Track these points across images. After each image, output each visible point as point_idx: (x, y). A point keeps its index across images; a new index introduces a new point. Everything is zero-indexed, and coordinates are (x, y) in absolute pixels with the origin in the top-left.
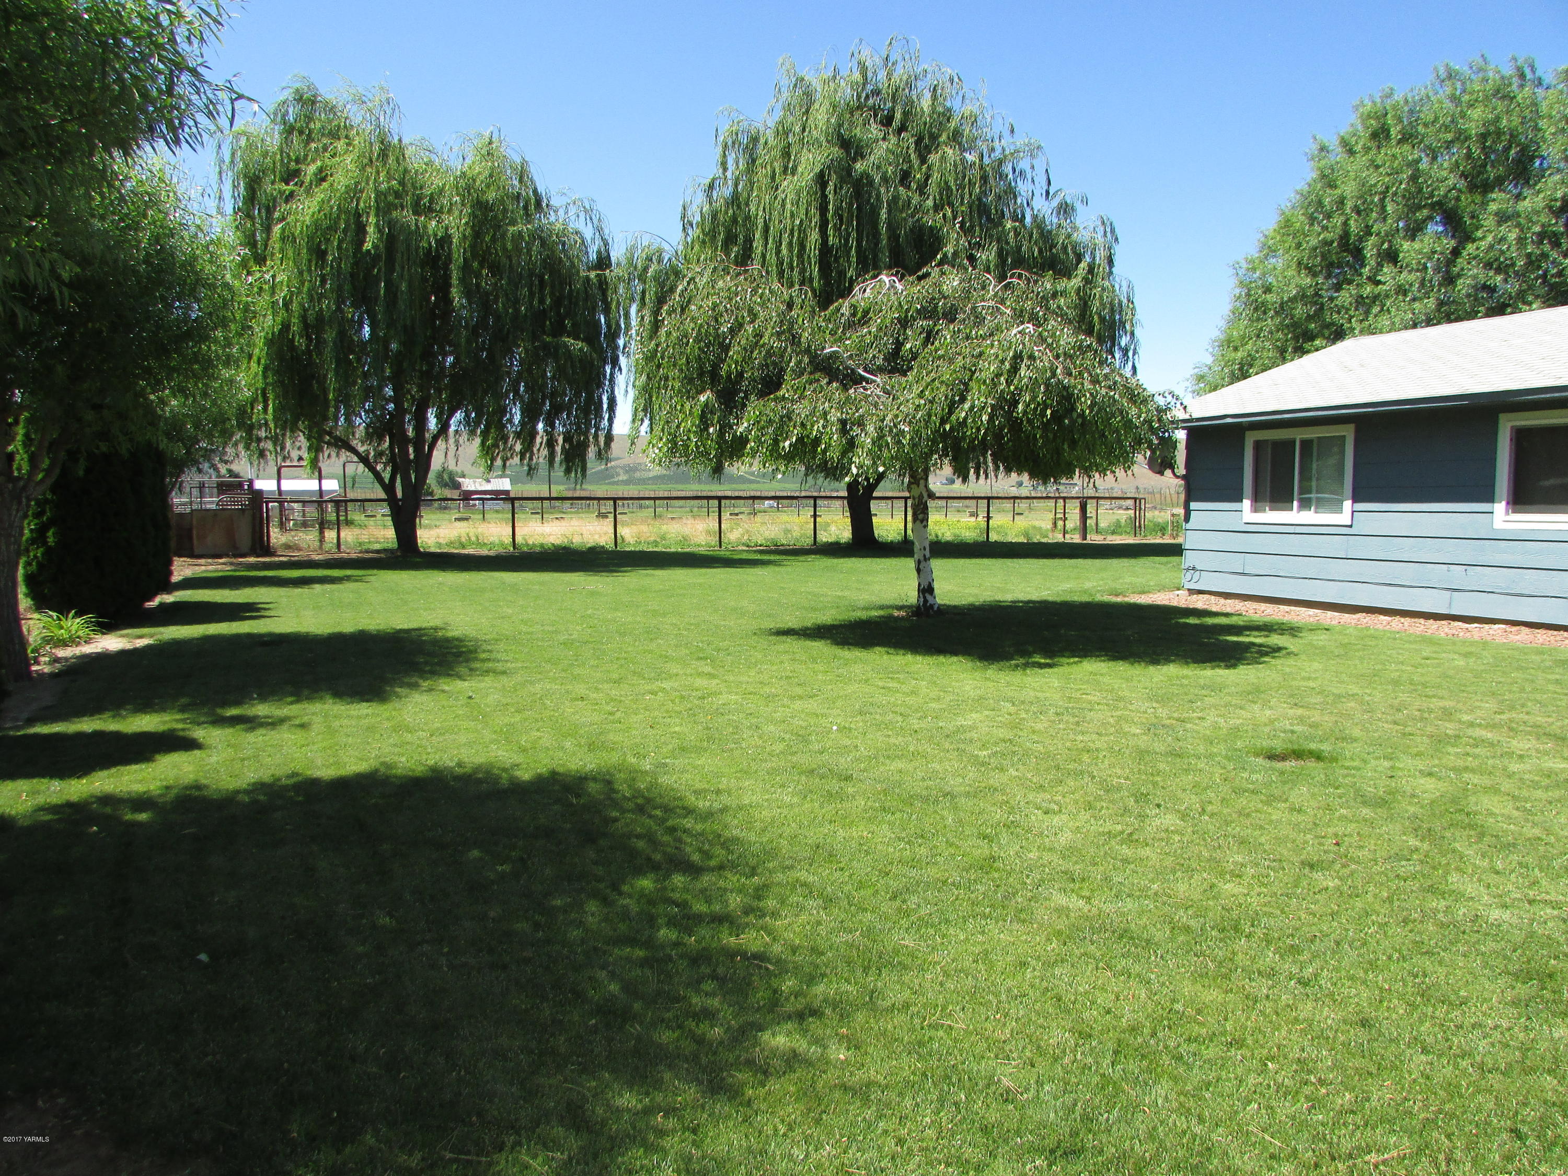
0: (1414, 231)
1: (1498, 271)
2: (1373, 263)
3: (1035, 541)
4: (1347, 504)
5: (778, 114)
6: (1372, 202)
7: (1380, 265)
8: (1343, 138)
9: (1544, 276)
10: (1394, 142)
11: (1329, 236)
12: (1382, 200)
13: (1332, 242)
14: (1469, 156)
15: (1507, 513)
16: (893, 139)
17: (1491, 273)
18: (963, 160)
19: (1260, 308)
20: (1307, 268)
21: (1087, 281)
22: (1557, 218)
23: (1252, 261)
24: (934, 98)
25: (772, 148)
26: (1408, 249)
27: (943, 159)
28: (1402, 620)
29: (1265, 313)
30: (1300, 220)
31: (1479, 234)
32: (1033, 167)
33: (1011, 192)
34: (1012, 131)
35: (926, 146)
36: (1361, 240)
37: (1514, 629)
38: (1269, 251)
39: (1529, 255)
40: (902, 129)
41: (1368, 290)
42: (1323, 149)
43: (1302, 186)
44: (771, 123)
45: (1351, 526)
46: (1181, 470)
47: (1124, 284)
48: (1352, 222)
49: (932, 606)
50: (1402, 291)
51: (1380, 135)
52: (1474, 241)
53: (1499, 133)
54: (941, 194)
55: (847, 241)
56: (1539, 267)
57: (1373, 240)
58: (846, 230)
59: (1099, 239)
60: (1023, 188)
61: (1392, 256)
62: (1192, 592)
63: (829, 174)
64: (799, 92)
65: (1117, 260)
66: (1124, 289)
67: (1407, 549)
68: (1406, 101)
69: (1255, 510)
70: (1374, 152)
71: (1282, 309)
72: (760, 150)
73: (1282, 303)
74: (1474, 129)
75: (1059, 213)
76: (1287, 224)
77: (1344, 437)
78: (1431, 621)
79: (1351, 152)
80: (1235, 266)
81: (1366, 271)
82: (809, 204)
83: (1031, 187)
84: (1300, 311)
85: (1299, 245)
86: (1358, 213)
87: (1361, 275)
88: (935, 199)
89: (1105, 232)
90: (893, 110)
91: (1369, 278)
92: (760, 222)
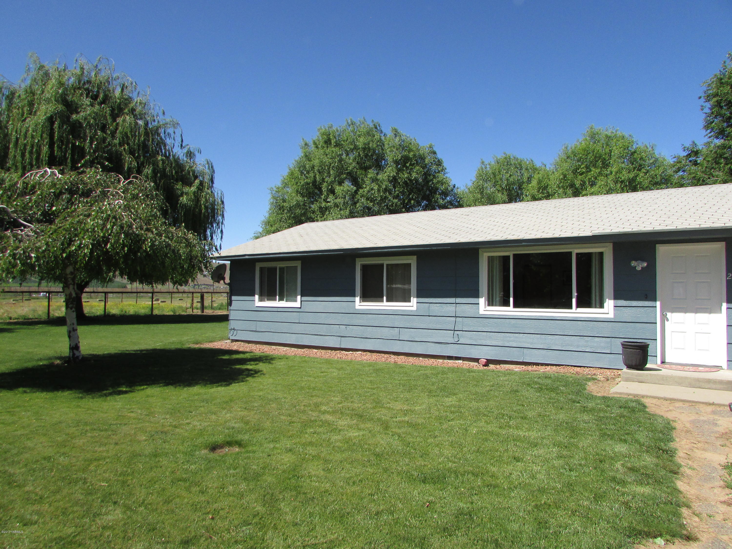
0: (340, 183)
1: (371, 201)
2: (325, 193)
3: (177, 314)
4: (299, 297)
5: (28, 82)
6: (325, 169)
7: (328, 195)
8: (314, 141)
9: (387, 205)
10: (333, 146)
11: (309, 181)
12: (329, 169)
13: (310, 183)
14: (359, 155)
15: (360, 302)
16: (97, 107)
17: (369, 202)
18: (136, 124)
19: (281, 208)
20: (300, 193)
21: (198, 188)
22: (391, 183)
23: (278, 188)
24: (122, 90)
25: (24, 99)
26: (338, 189)
27: (124, 121)
28: (322, 351)
29: (283, 211)
30: (297, 173)
31: (364, 186)
32: (174, 133)
33: (162, 143)
34: (164, 113)
35: (117, 114)
36: (321, 184)
37: (365, 353)
38: (285, 185)
39: (381, 197)
40: (104, 102)
41: (323, 204)
42: (306, 144)
43: (297, 158)
44: (23, 86)
45: (300, 308)
46: (227, 280)
47: (219, 192)
48: (317, 176)
49: (78, 357)
50: (336, 205)
51: (328, 142)
52: (362, 188)
53: (369, 148)
54: (123, 138)
55: (65, 154)
56: (385, 202)
57: (325, 184)
58: (66, 148)
59: (207, 170)
60: (168, 141)
61: (332, 191)
62: (233, 341)
63: (56, 118)
64: (41, 73)
65: (215, 181)
66: (220, 195)
67: (322, 318)
68: (338, 131)
69: (261, 300)
70: (325, 148)
71: (290, 209)
72: (16, 100)
73: (290, 208)
74: (360, 144)
75: (187, 156)
76: (292, 174)
77: (297, 266)
78: (333, 351)
79: (317, 147)
80: (271, 190)
81: (323, 197)
82: (43, 132)
83: (173, 142)
84: (298, 211)
85: (297, 183)
86: (320, 173)
87: (321, 198)
88: (119, 139)
89: (209, 167)
90: (98, 92)
91: (324, 200)
92: (13, 139)
